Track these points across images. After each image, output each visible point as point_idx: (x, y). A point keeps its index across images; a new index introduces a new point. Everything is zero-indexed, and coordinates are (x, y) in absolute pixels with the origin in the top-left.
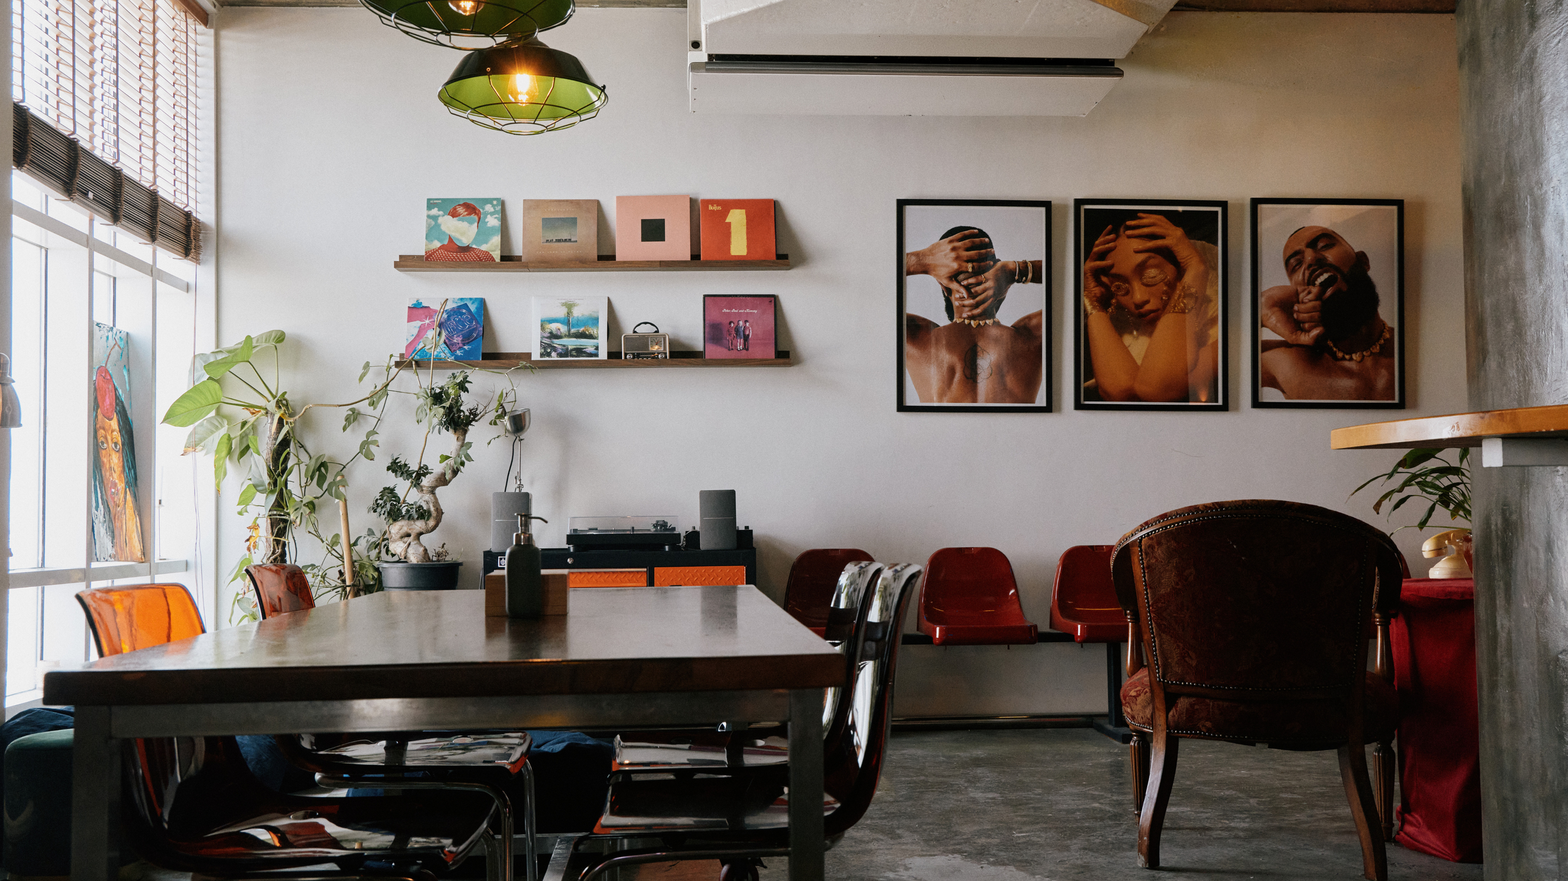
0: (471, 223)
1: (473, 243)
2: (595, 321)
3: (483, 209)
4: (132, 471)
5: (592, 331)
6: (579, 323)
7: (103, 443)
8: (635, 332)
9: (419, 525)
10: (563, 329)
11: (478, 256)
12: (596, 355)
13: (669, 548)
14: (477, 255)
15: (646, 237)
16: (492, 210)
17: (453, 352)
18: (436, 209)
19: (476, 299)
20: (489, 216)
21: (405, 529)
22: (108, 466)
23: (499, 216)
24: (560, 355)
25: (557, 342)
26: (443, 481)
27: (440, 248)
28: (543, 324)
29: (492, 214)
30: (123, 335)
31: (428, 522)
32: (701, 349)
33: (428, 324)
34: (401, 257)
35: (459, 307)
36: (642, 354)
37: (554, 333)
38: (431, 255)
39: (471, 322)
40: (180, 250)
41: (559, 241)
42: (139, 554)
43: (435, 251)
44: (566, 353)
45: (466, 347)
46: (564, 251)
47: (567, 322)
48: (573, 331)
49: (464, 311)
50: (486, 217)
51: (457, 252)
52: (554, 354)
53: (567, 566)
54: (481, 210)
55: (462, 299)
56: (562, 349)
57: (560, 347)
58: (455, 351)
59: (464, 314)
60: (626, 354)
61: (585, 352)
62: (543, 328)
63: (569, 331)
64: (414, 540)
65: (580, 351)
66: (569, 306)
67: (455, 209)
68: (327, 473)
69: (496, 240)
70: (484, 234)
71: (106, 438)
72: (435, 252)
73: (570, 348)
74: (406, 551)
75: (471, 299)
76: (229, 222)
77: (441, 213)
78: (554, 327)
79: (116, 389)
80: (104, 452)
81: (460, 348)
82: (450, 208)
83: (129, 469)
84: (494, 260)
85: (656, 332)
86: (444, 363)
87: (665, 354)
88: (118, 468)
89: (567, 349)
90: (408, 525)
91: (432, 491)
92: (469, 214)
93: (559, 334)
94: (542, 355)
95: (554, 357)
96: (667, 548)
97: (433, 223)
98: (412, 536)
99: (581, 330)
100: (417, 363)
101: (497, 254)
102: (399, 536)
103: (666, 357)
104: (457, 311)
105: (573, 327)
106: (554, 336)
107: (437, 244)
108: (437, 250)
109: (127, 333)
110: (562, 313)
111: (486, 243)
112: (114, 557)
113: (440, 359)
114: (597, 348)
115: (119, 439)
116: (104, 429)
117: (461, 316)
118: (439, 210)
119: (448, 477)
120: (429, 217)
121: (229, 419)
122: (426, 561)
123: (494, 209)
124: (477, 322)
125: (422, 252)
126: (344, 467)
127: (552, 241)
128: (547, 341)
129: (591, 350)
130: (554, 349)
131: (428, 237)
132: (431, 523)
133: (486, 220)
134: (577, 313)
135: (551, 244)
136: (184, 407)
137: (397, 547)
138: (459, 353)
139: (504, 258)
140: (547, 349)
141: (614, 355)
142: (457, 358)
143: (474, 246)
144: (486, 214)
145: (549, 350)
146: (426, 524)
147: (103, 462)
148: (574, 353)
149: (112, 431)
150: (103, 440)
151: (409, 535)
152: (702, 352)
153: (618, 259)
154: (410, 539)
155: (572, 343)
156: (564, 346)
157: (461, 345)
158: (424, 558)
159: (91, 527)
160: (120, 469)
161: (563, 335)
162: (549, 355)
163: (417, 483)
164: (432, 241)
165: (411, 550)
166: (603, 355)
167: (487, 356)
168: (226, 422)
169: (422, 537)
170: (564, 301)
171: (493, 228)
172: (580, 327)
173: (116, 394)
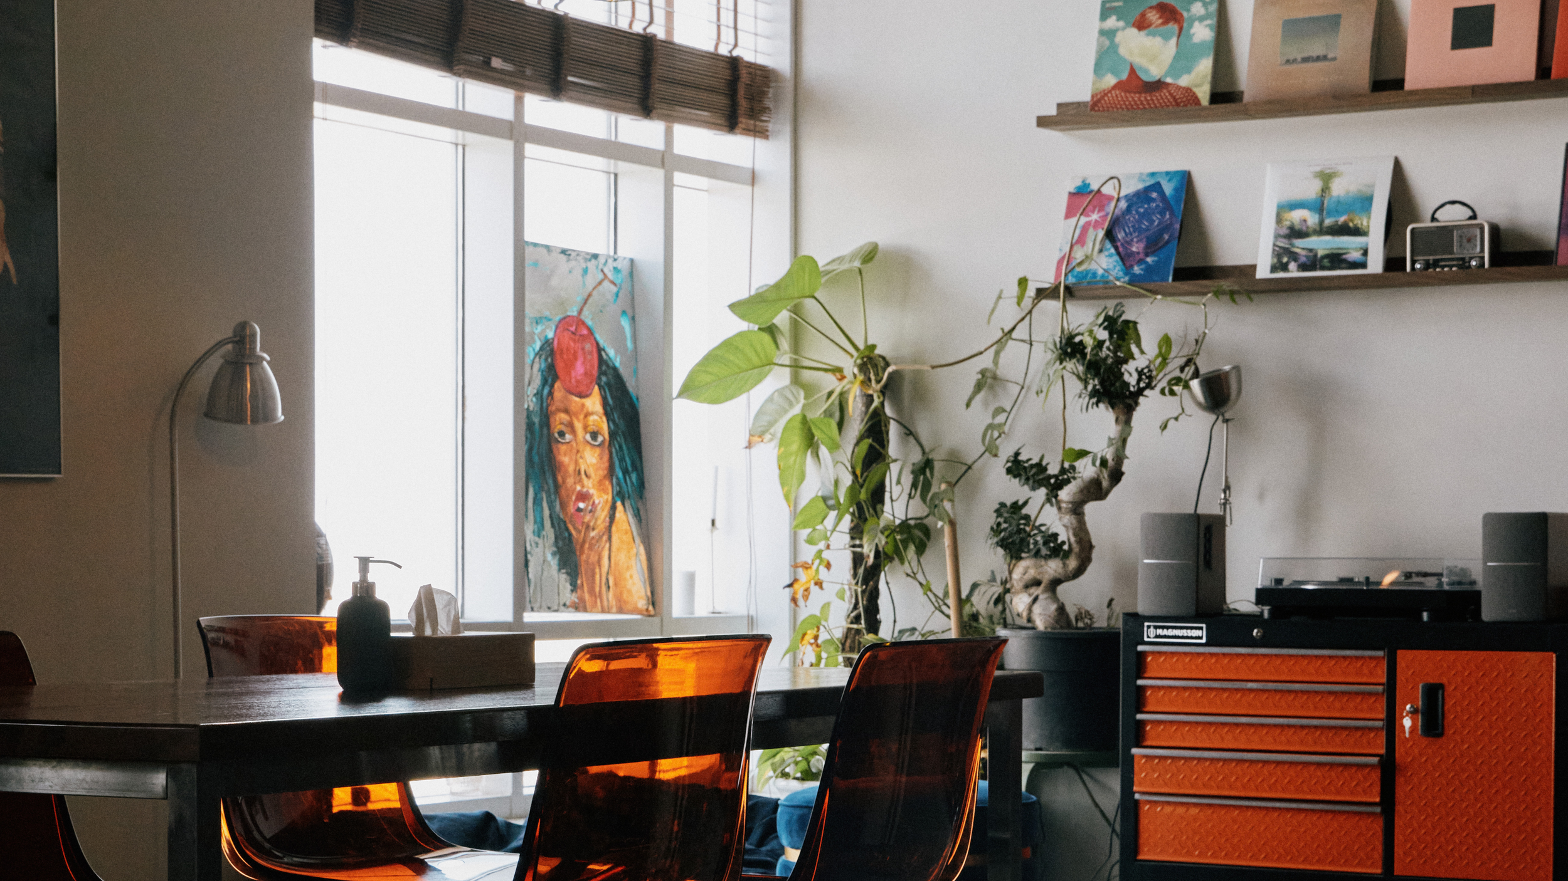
0: (1166, 38)
1: (1167, 74)
2: (1366, 201)
3: (1188, 11)
4: (634, 476)
5: (1361, 221)
6: (1343, 206)
7: (562, 434)
8: (1433, 219)
9: (1053, 567)
10: (1312, 219)
11: (1174, 98)
12: (1363, 265)
13: (1429, 617)
14: (1171, 94)
15: (1459, 42)
16: (1202, 11)
17: (1127, 268)
18: (1114, 18)
19: (1176, 173)
20: (1196, 24)
21: (1032, 573)
22: (571, 469)
23: (1212, 21)
24: (1303, 267)
25: (1300, 245)
26: (1096, 491)
27: (1115, 87)
28: (1283, 209)
29: (1201, 19)
30: (623, 265)
31: (1068, 562)
32: (1552, 245)
33: (1096, 221)
34: (1059, 105)
35: (1147, 190)
36: (1442, 260)
37: (1297, 227)
38: (1099, 101)
39: (1162, 214)
40: (719, 122)
41: (1306, 60)
42: (642, 604)
43: (1105, 93)
44: (1313, 263)
45: (1149, 260)
46: (1313, 78)
47: (1319, 207)
48: (1328, 222)
49: (1154, 195)
50: (1191, 26)
51: (1140, 93)
52: (1292, 266)
53: (1254, 643)
54: (1185, 14)
55: (1153, 174)
56: (1306, 257)
57: (1303, 253)
58: (1132, 266)
59: (1154, 200)
60: (1413, 262)
61: (1345, 261)
62: (1279, 220)
63: (1321, 222)
64: (1045, 591)
65: (1336, 259)
66: (1326, 178)
67: (1143, 15)
68: (932, 478)
69: (1205, 66)
70: (1184, 59)
71: (571, 426)
72: (1106, 95)
73: (1320, 253)
74: (1030, 610)
75: (1167, 173)
76: (812, 64)
77: (1121, 24)
78: (1297, 216)
79: (600, 350)
80: (563, 448)
81: (1141, 262)
82: (1135, 15)
83: (626, 472)
84: (1196, 101)
85: (1470, 218)
86: (1111, 288)
87: (1483, 258)
88: (597, 470)
89: (1316, 255)
90: (1037, 567)
91: (1077, 509)
92: (1165, 23)
93: (1304, 228)
94: (1274, 269)
95: (1294, 272)
96: (1425, 616)
97: (1107, 43)
98: (1043, 585)
99: (1342, 219)
100: (1068, 289)
101: (1203, 93)
102: (1021, 584)
103: (1483, 265)
104: (1142, 196)
105: (1329, 214)
106: (1296, 233)
107: (1110, 81)
108: (1110, 92)
109: (632, 261)
110: (1310, 190)
111: (1189, 71)
112: (579, 607)
113: (1107, 282)
114: (1365, 253)
115: (605, 426)
116: (566, 411)
117: (1149, 204)
118: (1118, 20)
119: (1105, 484)
120: (1103, 33)
121: (809, 390)
122: (1062, 627)
123: (1207, 9)
124: (1172, 214)
125: (1086, 96)
126: (970, 467)
127: (1295, 61)
128: (1283, 243)
129: (1355, 256)
130: (1294, 257)
131: (1098, 69)
132: (1072, 563)
133: (1192, 31)
134: (1338, 189)
135: (1294, 67)
136: (710, 373)
137: (1020, 603)
138: (1137, 270)
139: (1218, 97)
140: (1282, 258)
141: (1394, 263)
142: (1134, 280)
143: (1169, 80)
144: (1192, 21)
145: (1285, 260)
146: (1064, 564)
147: (561, 464)
148: (1326, 262)
149: (587, 415)
150: (563, 428)
151: (1037, 583)
152: (1551, 253)
153: (1408, 86)
154: (1036, 591)
155: (1323, 244)
156: (1311, 250)
157: (1142, 256)
158: (1057, 621)
159: (523, 561)
160: (602, 472)
161: (1310, 230)
162: (1284, 267)
163: (1052, 496)
164: (1103, 75)
165: (1037, 609)
166: (1376, 265)
167: (1183, 274)
168: (802, 394)
169: (1060, 589)
170: (1318, 169)
171: (1202, 44)
172: (1342, 214)
173: (600, 356)
